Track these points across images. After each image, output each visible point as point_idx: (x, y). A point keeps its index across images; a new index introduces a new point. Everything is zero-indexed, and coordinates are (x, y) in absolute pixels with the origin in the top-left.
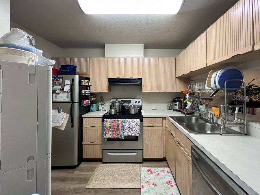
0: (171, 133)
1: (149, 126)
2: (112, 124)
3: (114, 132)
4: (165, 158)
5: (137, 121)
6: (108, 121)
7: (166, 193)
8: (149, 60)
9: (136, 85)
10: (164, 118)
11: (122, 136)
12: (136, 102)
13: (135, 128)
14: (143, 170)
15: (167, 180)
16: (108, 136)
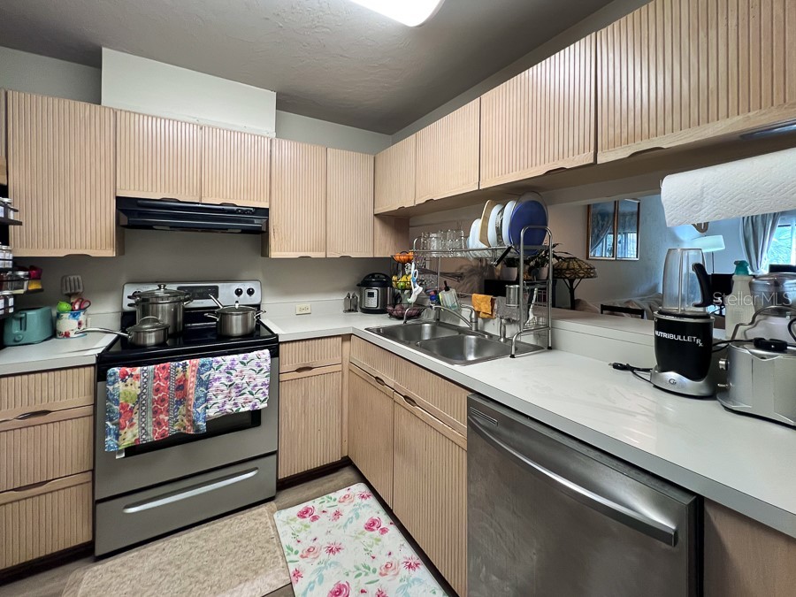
0: (377, 378)
1: (299, 370)
2: (153, 385)
3: (162, 416)
4: (347, 456)
5: (262, 356)
6: (132, 375)
7: (374, 558)
8: (287, 150)
9: (245, 231)
10: (347, 337)
11: (200, 423)
12: (239, 292)
13: (252, 385)
14: (285, 519)
15: (366, 520)
16: (130, 437)
